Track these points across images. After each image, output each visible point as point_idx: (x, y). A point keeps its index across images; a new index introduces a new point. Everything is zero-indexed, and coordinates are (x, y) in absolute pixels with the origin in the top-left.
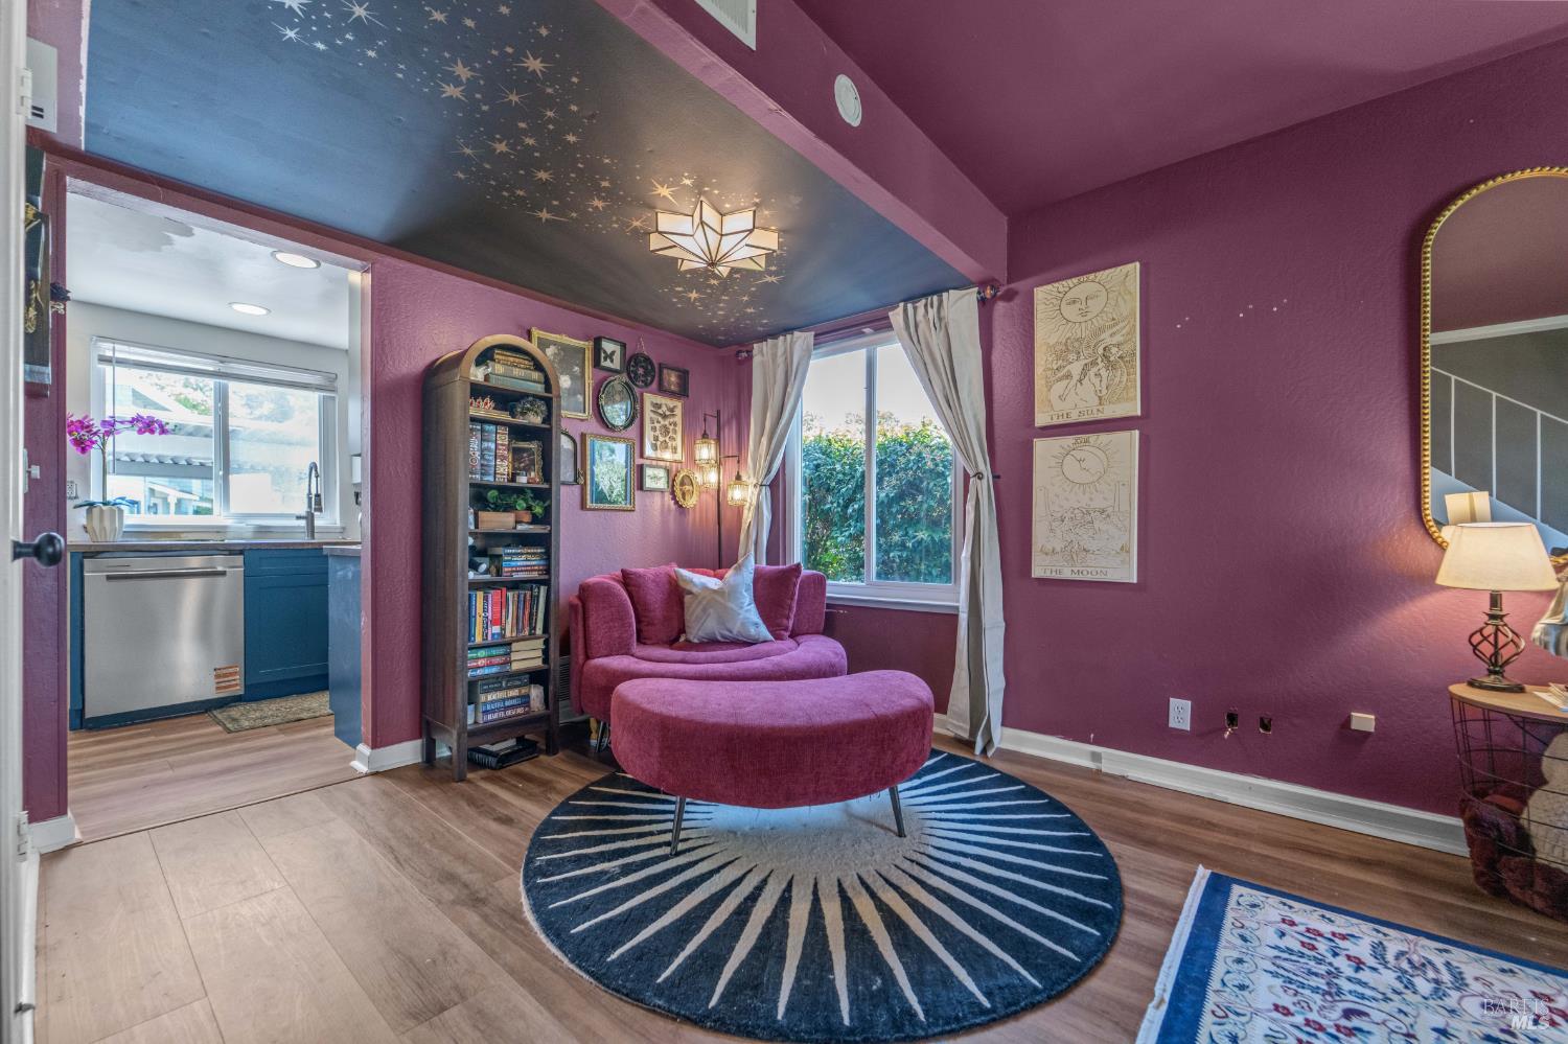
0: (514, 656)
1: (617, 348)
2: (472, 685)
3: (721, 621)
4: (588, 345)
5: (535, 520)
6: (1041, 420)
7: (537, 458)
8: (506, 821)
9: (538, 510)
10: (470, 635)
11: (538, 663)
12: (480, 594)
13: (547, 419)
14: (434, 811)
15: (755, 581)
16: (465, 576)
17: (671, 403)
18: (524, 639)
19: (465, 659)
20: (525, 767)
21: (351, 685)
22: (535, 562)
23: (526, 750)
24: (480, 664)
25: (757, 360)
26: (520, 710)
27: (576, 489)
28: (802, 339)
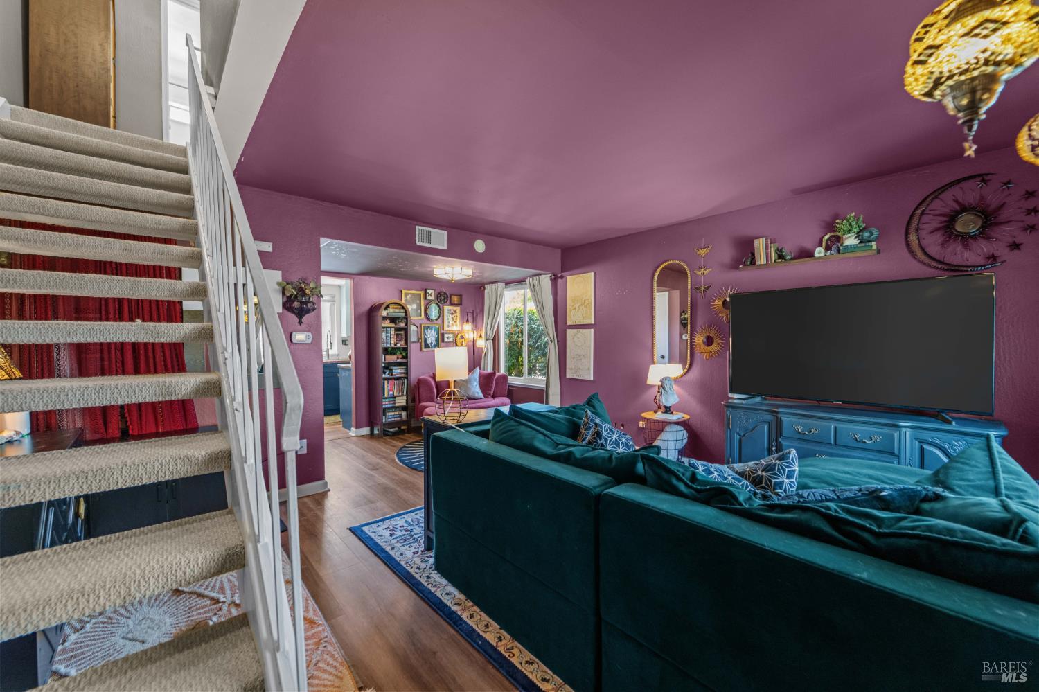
0: (397, 401)
1: (433, 291)
2: (384, 409)
3: (465, 391)
4: (422, 293)
5: (403, 357)
6: (569, 323)
7: (403, 336)
8: (394, 446)
9: (404, 354)
10: (383, 394)
11: (405, 404)
12: (386, 382)
13: (406, 325)
14: (374, 444)
15: (480, 377)
16: (381, 376)
17: (455, 308)
18: (400, 396)
19: (382, 402)
20: (400, 436)
21: (349, 413)
22: (403, 371)
23: (401, 432)
24: (386, 403)
25: (486, 291)
26: (399, 419)
27: (419, 344)
28: (501, 285)
